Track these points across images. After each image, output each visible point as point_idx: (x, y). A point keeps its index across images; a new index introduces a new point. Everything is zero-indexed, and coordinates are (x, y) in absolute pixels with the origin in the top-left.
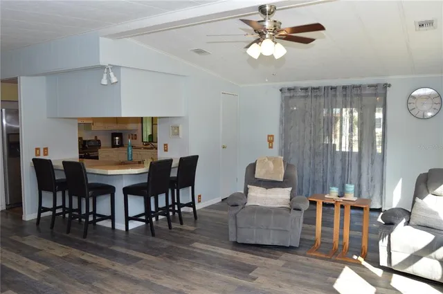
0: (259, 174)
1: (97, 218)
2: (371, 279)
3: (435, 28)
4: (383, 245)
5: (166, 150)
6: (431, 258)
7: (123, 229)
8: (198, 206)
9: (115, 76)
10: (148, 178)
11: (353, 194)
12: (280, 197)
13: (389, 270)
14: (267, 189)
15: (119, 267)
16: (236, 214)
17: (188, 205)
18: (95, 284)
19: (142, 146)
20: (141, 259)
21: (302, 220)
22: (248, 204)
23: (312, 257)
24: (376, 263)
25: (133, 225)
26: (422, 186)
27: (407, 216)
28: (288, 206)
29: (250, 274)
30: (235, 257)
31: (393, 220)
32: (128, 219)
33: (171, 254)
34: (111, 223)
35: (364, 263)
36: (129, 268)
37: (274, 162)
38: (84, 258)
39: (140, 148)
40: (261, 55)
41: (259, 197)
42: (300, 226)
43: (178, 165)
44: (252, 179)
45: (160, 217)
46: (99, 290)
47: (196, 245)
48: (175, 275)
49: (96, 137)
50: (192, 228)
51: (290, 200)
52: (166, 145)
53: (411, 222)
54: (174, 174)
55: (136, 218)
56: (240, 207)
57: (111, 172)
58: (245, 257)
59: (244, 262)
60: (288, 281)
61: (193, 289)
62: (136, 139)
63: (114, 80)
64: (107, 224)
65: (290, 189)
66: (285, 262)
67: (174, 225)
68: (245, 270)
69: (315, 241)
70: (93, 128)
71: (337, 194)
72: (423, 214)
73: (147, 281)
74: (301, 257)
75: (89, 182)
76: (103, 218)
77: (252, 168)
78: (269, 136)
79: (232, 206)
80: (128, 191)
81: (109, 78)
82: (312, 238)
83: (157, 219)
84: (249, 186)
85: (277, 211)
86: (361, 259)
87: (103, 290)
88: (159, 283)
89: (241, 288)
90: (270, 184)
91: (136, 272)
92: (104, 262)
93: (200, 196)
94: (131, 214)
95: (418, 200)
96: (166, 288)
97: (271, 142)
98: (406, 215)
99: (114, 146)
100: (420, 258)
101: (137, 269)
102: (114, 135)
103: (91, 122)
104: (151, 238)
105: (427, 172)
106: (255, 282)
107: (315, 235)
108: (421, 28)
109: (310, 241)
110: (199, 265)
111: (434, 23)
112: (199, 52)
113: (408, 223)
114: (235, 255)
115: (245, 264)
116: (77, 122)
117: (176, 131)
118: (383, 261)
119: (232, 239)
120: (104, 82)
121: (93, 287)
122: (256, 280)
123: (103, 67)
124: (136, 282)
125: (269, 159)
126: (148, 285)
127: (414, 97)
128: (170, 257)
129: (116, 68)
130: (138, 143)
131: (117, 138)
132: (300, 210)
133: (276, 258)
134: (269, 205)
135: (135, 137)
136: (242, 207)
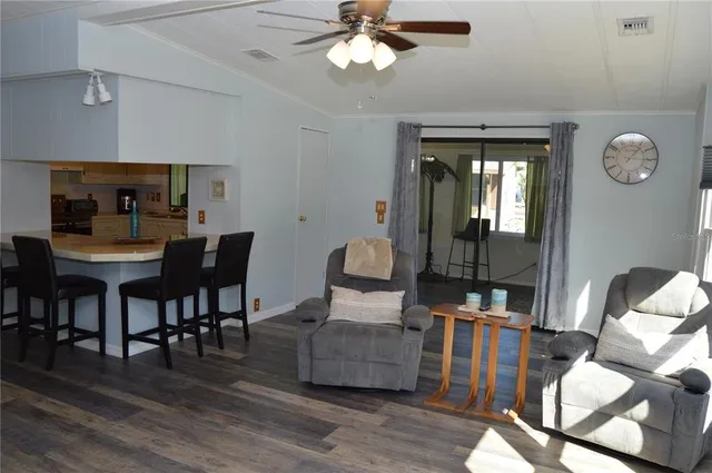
0: (351, 267)
1: (76, 335)
2: (527, 451)
3: (649, 32)
4: (548, 394)
5: (202, 222)
6: (626, 417)
7: (120, 354)
8: (252, 318)
9: (107, 91)
10: (162, 268)
11: (504, 307)
12: (384, 307)
13: (559, 436)
14: (363, 292)
15: (99, 424)
16: (311, 335)
17: (235, 315)
18: (52, 455)
19: (167, 212)
20: (141, 409)
21: (421, 347)
22: (330, 318)
23: (431, 409)
24: (536, 422)
25: (136, 348)
26: (618, 296)
27: (591, 346)
28: (399, 322)
29: (325, 439)
30: (303, 408)
31: (567, 351)
32: (127, 338)
33: (195, 402)
34: (98, 343)
35: (518, 421)
36: (116, 426)
37: (375, 248)
38: (41, 406)
39: (165, 217)
40: (352, 63)
41: (350, 305)
42: (417, 354)
43: (216, 248)
44: (338, 275)
45: (186, 336)
46: (54, 466)
47: (242, 385)
48: (195, 440)
49: (90, 195)
50: (239, 356)
51: (403, 311)
52: (201, 213)
53: (597, 356)
54: (209, 262)
55: (142, 337)
56: (318, 323)
57: (96, 257)
58: (320, 408)
59: (317, 417)
60: (388, 453)
61: (223, 465)
62: (158, 200)
63: (105, 96)
64: (92, 345)
65: (402, 293)
66: (386, 418)
67: (207, 349)
68: (316, 431)
69: (440, 382)
70: (84, 179)
71: (479, 305)
72: (617, 342)
73: (144, 450)
74: (414, 409)
75: (59, 274)
76: (86, 335)
77: (339, 256)
78: (378, 202)
79: (305, 321)
80: (128, 291)
81: (96, 93)
82: (437, 376)
83: (181, 338)
84: (333, 287)
85: (382, 331)
86: (513, 414)
87: (63, 466)
88: (164, 453)
89: (305, 463)
90: (368, 285)
91: (128, 434)
92: (75, 414)
93: (257, 300)
94: (132, 331)
95: (610, 319)
96: (174, 463)
97: (381, 213)
98: (590, 343)
99: (121, 210)
100: (610, 417)
101: (131, 428)
102: (122, 192)
103: (82, 169)
104: (164, 372)
105: (627, 272)
106: (330, 455)
107: (441, 371)
108: (628, 31)
109: (433, 381)
110: (238, 422)
111: (649, 24)
112: (258, 55)
113: (591, 358)
114: (304, 405)
115: (317, 421)
116: (49, 168)
117: (219, 189)
118: (549, 421)
119: (304, 377)
120: (89, 99)
121: (46, 460)
122: (333, 451)
123: (87, 74)
124: (125, 451)
125: (369, 242)
126: (144, 456)
127: (614, 148)
128: (192, 407)
129: (109, 77)
130: (162, 207)
131: (127, 198)
132: (419, 330)
133: (374, 411)
134: (365, 321)
135: (157, 197)
136: (321, 322)
